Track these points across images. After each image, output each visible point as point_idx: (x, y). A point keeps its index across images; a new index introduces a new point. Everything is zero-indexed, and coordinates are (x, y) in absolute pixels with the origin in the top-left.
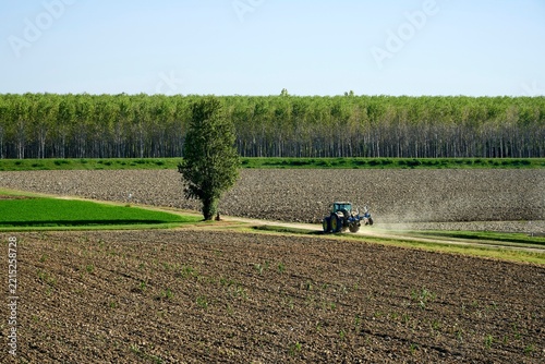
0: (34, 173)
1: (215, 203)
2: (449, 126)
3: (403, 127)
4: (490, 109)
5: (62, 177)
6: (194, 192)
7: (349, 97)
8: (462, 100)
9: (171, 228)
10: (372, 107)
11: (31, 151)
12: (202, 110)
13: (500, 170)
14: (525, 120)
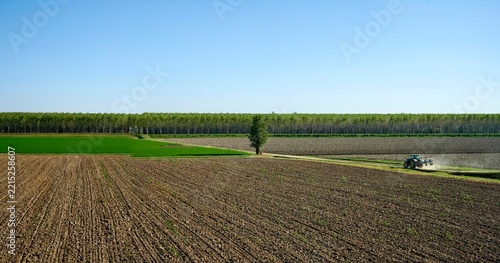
0: (194, 139)
1: (261, 149)
2: (330, 123)
3: (314, 124)
4: (344, 118)
5: (199, 140)
6: (253, 145)
7: (295, 114)
8: (334, 115)
9: (246, 156)
10: (304, 117)
11: (192, 132)
12: (256, 118)
13: (347, 138)
14: (355, 122)
